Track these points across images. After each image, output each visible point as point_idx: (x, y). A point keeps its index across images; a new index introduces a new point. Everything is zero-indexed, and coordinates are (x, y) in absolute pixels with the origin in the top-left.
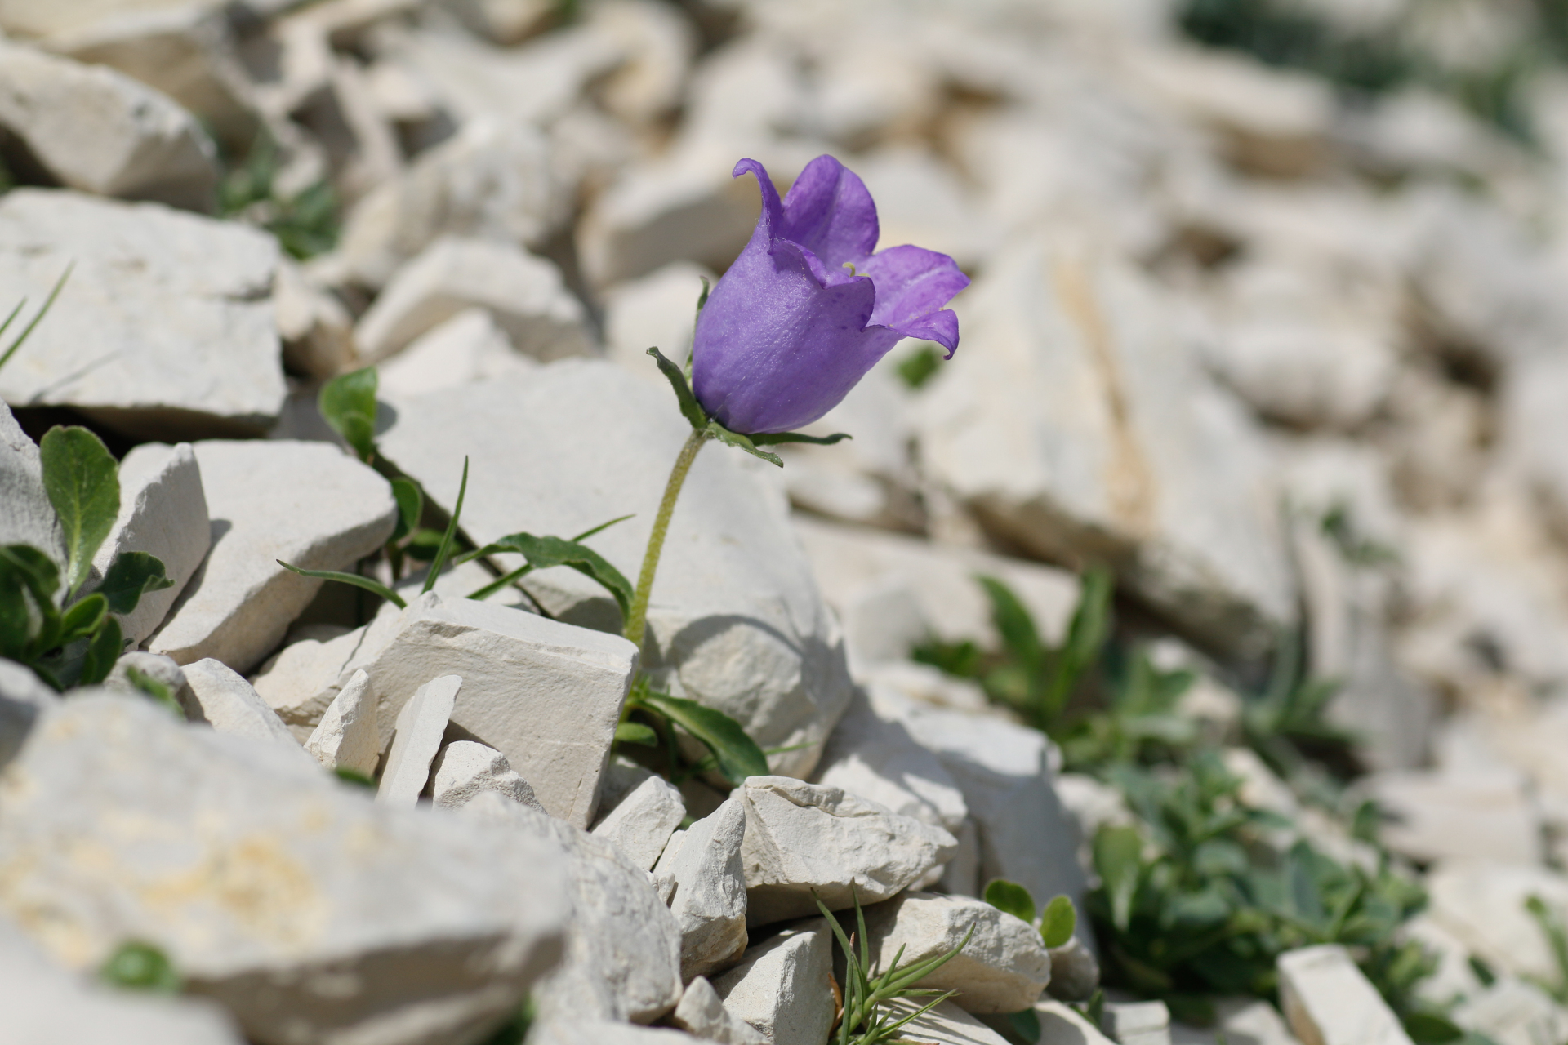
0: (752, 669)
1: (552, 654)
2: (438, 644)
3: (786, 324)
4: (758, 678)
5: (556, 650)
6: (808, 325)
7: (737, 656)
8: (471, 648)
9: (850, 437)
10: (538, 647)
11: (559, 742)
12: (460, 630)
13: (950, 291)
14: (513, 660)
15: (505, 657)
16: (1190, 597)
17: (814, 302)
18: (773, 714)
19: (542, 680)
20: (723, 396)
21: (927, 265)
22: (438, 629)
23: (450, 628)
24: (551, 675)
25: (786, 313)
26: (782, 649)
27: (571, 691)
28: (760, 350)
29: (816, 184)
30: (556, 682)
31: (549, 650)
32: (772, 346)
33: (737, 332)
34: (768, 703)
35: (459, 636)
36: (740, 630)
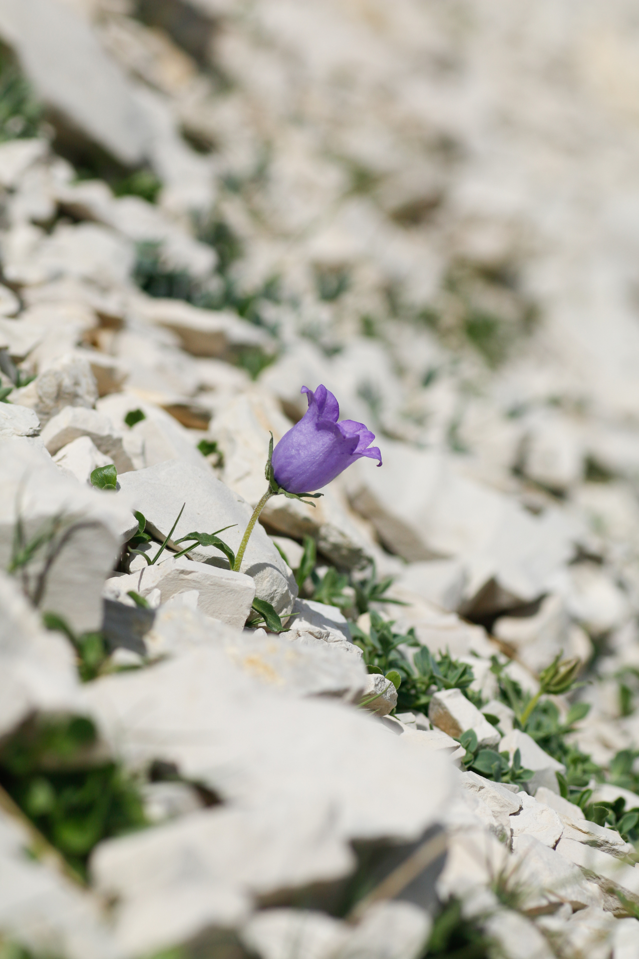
0: (272, 584)
1: (227, 581)
2: (182, 578)
3: (322, 452)
4: (275, 588)
5: (228, 579)
6: (330, 452)
7: (268, 579)
8: (195, 579)
9: (323, 495)
10: (222, 578)
11: (229, 616)
12: (191, 572)
13: (370, 439)
14: (212, 583)
15: (209, 582)
17: (334, 443)
18: (278, 602)
19: (223, 591)
20: (289, 479)
21: (359, 428)
22: (183, 572)
23: (187, 571)
24: (227, 589)
25: (322, 447)
27: (234, 595)
28: (310, 461)
29: (321, 396)
30: (229, 592)
31: (226, 579)
32: (315, 460)
33: (299, 454)
35: (190, 575)
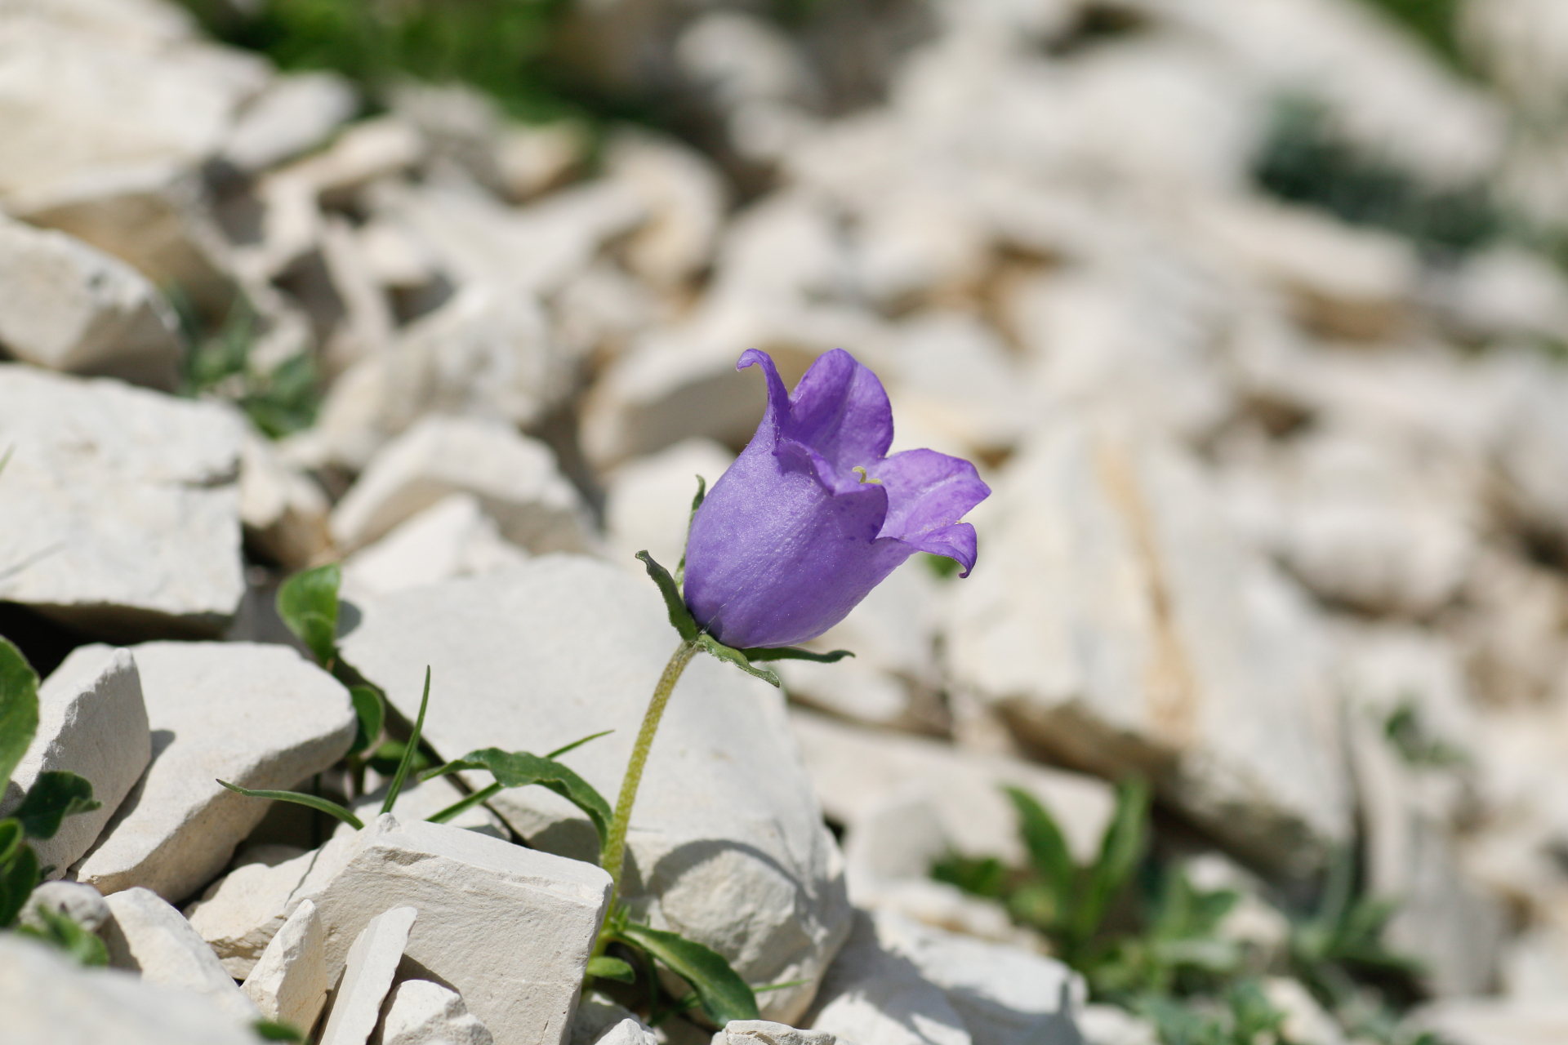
0: (741, 898)
1: (517, 885)
2: (393, 872)
3: (789, 532)
4: (748, 908)
5: (522, 880)
6: (814, 533)
7: (726, 884)
8: (429, 877)
9: (853, 655)
10: (502, 876)
11: (523, 981)
12: (417, 858)
13: (968, 502)
14: (474, 890)
15: (466, 887)
16: (1235, 811)
17: (821, 508)
18: (764, 947)
19: (506, 912)
20: (716, 606)
21: (945, 472)
22: (393, 855)
23: (406, 854)
24: (516, 907)
25: (790, 520)
26: (774, 876)
27: (537, 925)
28: (760, 559)
29: (827, 379)
30: (521, 915)
31: (514, 880)
32: (773, 555)
33: (735, 537)
34: (758, 936)
35: (415, 864)
36: (729, 857)
